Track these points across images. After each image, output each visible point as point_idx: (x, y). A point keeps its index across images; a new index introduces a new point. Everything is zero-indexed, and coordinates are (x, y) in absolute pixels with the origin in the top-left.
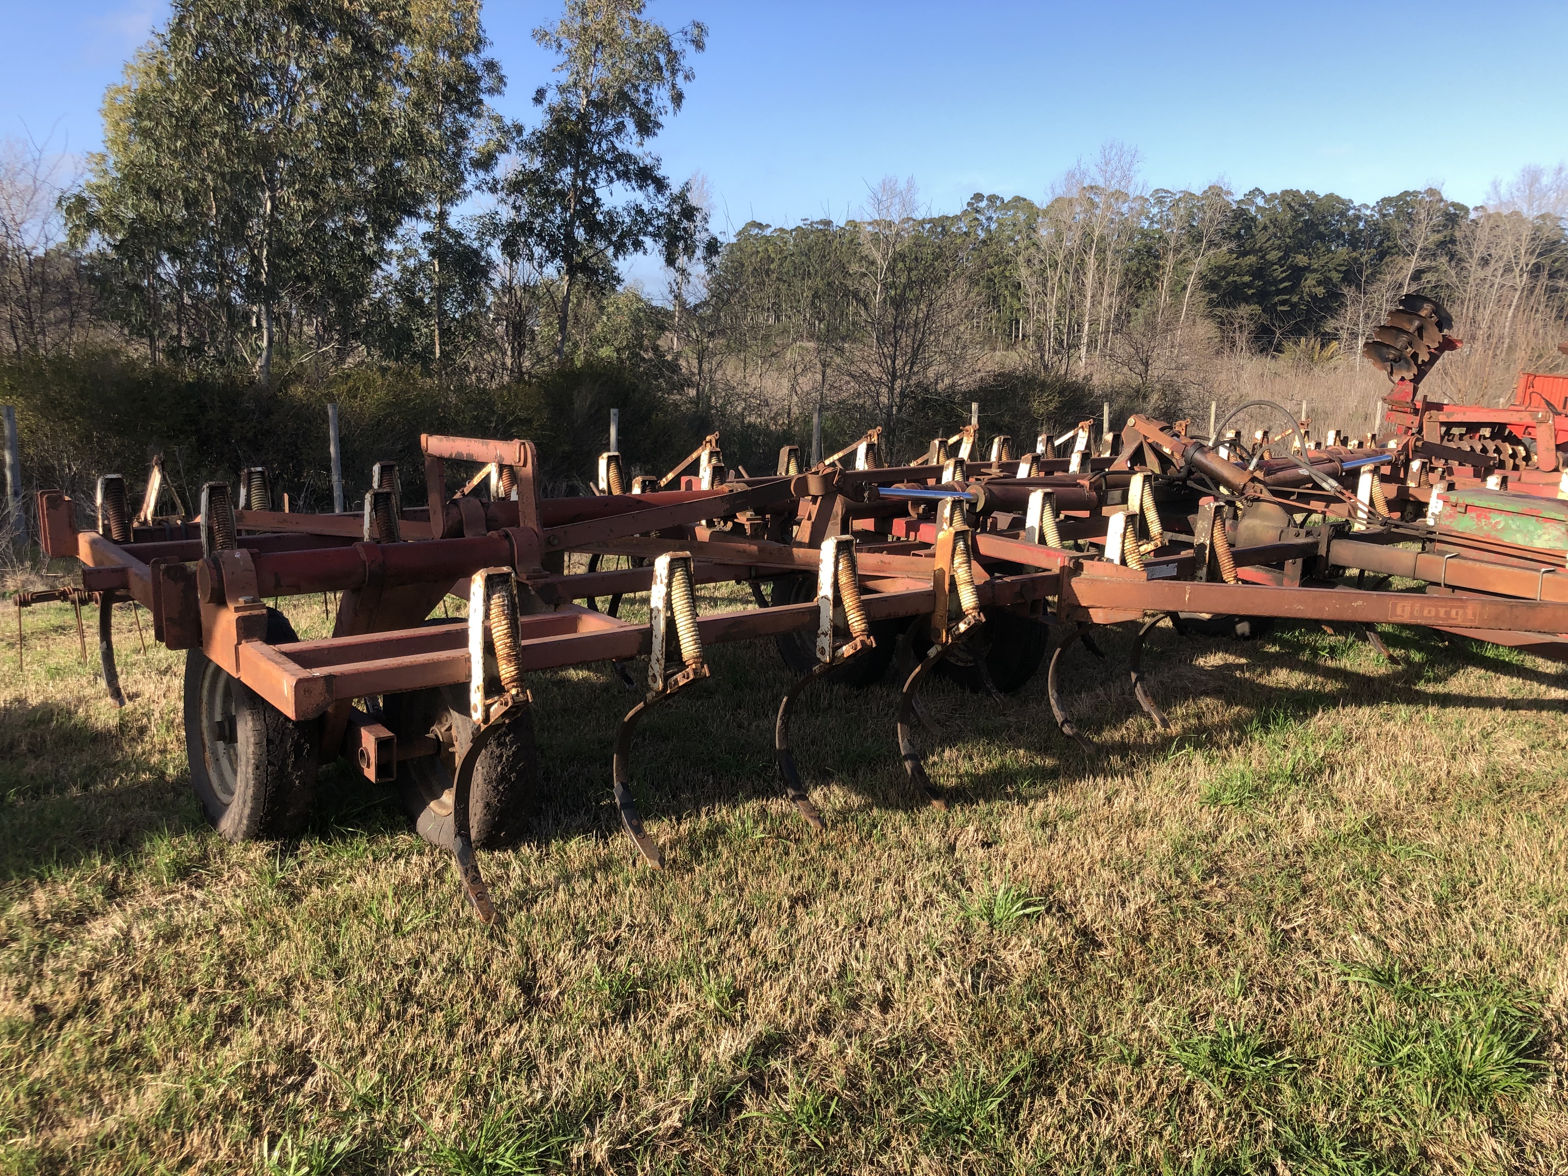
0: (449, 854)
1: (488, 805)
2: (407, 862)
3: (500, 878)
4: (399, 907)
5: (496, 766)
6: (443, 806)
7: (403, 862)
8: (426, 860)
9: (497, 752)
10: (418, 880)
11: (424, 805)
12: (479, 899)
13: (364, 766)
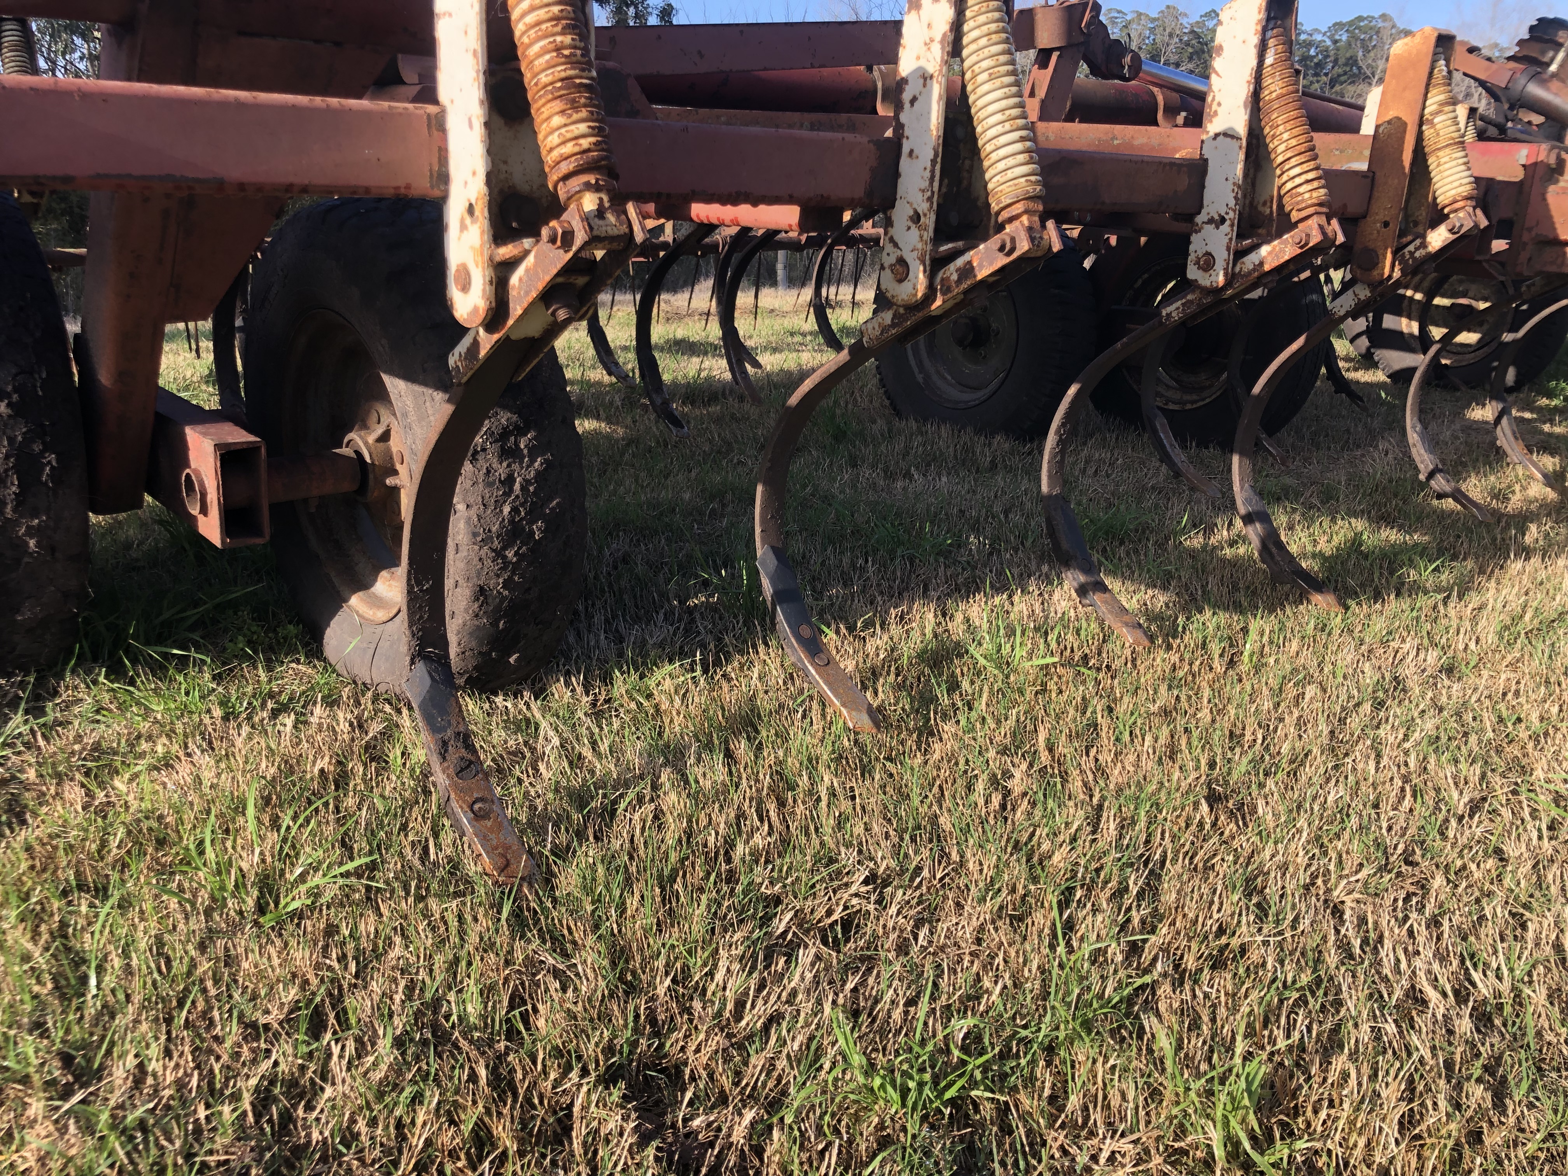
0: (397, 702)
1: (481, 593)
2: (301, 722)
3: (517, 753)
4: (273, 837)
5: (499, 505)
6: (378, 602)
7: (289, 720)
8: (343, 718)
9: (501, 470)
10: (323, 763)
11: (337, 602)
12: (478, 817)
13: (194, 510)
